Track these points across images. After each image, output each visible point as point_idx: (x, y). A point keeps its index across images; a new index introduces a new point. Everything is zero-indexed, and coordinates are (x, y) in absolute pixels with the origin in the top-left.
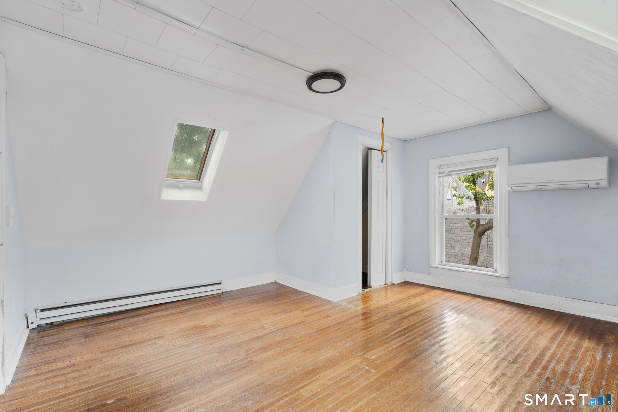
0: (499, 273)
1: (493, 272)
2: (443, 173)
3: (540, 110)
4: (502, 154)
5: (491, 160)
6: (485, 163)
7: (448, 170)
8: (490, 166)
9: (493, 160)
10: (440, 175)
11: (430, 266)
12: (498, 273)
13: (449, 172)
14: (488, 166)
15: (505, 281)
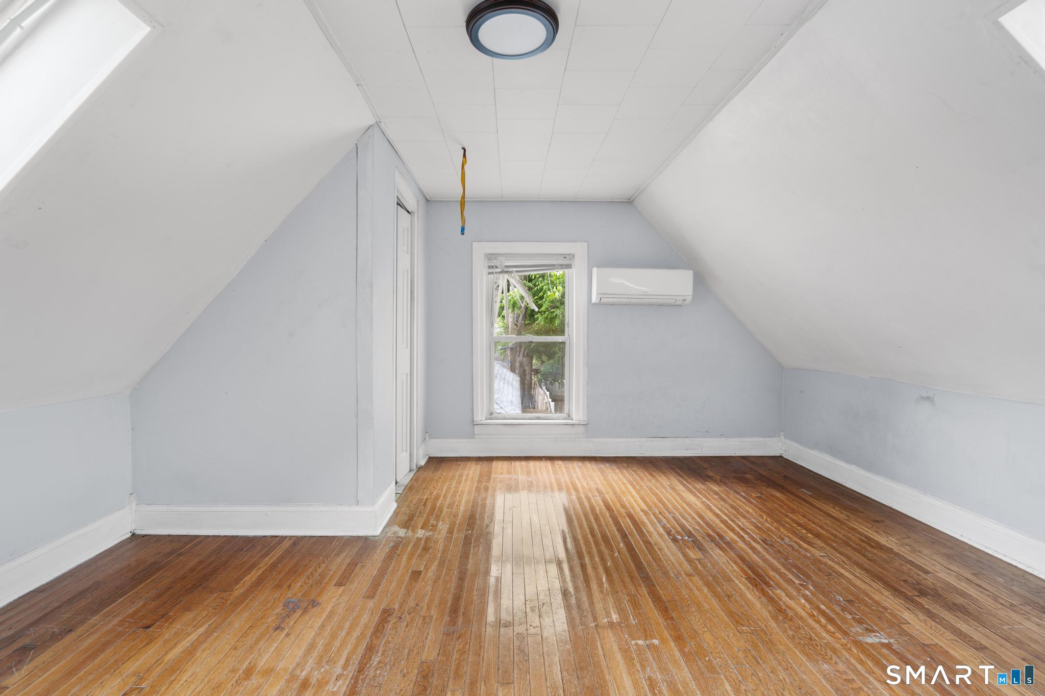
0: (574, 419)
1: (565, 419)
2: (497, 267)
3: (623, 200)
4: (579, 250)
5: (565, 256)
6: (557, 260)
7: (506, 264)
8: (565, 265)
9: (568, 257)
10: (491, 270)
11: (475, 423)
12: (572, 419)
13: (506, 267)
14: (562, 265)
15: (582, 429)
